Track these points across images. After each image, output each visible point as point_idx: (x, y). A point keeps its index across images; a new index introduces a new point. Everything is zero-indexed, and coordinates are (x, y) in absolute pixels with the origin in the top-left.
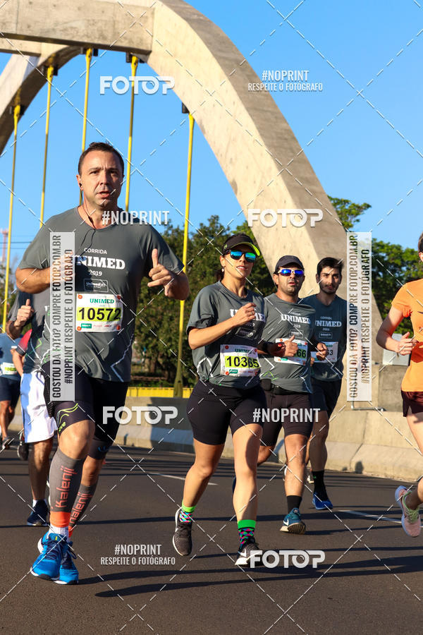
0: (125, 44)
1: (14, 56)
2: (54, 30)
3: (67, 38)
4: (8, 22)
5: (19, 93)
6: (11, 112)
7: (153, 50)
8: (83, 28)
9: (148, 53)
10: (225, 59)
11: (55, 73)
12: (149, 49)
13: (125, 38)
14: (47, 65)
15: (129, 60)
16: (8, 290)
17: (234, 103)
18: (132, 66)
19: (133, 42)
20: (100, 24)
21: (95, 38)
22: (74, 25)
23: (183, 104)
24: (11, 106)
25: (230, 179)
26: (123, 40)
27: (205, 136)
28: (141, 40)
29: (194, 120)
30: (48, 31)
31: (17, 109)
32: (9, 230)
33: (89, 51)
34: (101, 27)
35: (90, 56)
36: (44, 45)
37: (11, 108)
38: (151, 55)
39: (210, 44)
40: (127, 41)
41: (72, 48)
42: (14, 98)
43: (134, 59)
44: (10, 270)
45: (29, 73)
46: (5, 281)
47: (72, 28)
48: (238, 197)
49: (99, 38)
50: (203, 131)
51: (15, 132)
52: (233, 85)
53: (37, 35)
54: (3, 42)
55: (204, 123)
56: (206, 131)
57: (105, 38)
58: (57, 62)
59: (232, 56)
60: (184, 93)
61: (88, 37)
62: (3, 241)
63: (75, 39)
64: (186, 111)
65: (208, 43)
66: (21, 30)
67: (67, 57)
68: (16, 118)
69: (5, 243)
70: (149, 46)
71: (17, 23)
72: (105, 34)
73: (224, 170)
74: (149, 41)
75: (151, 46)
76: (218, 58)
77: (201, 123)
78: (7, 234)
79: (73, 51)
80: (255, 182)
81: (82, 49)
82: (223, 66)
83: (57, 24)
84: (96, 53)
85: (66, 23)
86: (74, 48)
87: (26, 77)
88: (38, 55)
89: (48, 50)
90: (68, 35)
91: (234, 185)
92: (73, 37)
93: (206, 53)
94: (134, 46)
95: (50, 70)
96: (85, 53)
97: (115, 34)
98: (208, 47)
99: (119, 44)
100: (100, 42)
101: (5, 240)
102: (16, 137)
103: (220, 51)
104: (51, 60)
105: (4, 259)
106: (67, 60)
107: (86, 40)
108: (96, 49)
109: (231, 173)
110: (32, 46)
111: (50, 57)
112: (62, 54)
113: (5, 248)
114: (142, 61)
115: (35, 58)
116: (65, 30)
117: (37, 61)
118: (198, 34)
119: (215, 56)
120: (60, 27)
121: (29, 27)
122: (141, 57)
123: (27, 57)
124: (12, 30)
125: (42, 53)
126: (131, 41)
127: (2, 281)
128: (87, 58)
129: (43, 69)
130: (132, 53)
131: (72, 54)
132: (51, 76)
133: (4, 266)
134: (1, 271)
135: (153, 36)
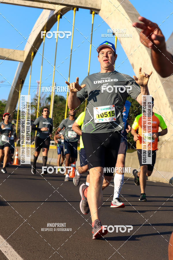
0: (90, 6)
1: (44, 10)
3: (66, 3)
5: (46, 25)
7: (101, 9)
9: (99, 10)
10: (131, 13)
11: (61, 17)
12: (100, 9)
13: (90, 4)
14: (58, 14)
15: (91, 13)
16: (39, 106)
17: (134, 32)
18: (92, 15)
21: (78, 3)
24: (42, 30)
25: (131, 62)
26: (89, 5)
27: (122, 45)
28: (96, 5)
29: (117, 38)
30: (58, 0)
32: (40, 81)
33: (75, 9)
35: (75, 11)
36: (57, 6)
38: (100, 11)
39: (125, 7)
40: (91, 5)
41: (68, 7)
42: (44, 28)
43: (93, 12)
44: (40, 97)
45: (50, 17)
46: (38, 102)
48: (134, 70)
49: (79, 4)
50: (121, 43)
53: (54, 1)
54: (40, 4)
57: (81, 4)
58: (62, 12)
59: (133, 12)
61: (75, 3)
63: (70, 4)
65: (124, 7)
67: (66, 11)
70: (100, 7)
72: (82, 2)
73: (129, 59)
74: (99, 6)
75: (100, 8)
76: (128, 13)
77: (120, 40)
78: (39, 83)
79: (68, 9)
80: (141, 64)
81: (72, 8)
82: (130, 16)
84: (77, 10)
86: (69, 7)
87: (49, 19)
88: (54, 10)
89: (58, 8)
90: (67, 2)
91: (133, 65)
92: (69, 3)
93: (123, 11)
94: (94, 7)
95: (59, 16)
96: (73, 9)
97: (86, 2)
98: (124, 8)
99: (87, 6)
100: (80, 5)
101: (38, 85)
102: (44, 43)
103: (129, 10)
105: (38, 93)
106: (66, 12)
107: (74, 4)
108: (78, 8)
109: (132, 60)
110: (51, 6)
111: (59, 11)
112: (64, 10)
113: (38, 88)
114: (96, 14)
115: (52, 11)
117: (53, 13)
119: (126, 12)
122: (96, 12)
123: (49, 11)
125: (56, 9)
126: (92, 5)
127: (37, 102)
128: (74, 12)
129: (56, 16)
130: (92, 10)
131: (68, 10)
132: (59, 19)
133: (38, 96)
134: (36, 98)
135: (101, 3)
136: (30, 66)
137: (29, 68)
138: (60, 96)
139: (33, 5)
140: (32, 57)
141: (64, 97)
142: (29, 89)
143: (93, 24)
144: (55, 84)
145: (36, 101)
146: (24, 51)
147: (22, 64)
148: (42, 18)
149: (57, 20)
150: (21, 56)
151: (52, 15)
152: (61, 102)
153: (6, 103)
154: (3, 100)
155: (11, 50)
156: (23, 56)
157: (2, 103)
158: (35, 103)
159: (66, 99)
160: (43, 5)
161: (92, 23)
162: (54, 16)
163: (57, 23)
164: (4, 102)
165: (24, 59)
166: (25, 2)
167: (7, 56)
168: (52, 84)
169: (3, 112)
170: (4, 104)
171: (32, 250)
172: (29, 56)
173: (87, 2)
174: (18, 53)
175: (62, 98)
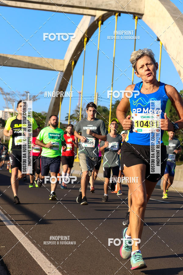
0: (132, 11)
1: (84, 16)
2: (102, 5)
4: (82, 2)
5: (86, 32)
6: (83, 41)
7: (145, 14)
8: (114, 4)
9: (142, 15)
10: (176, 17)
11: (102, 24)
12: (143, 13)
13: (133, 8)
14: (98, 20)
15: (134, 18)
16: (81, 117)
17: (180, 37)
18: (136, 20)
19: (136, 10)
20: (122, 2)
21: (120, 8)
22: (110, 3)
23: (157, 37)
24: (83, 38)
25: (178, 69)
26: (131, 9)
28: (140, 9)
29: (162, 44)
30: (99, 6)
31: (86, 39)
32: (81, 91)
33: (117, 14)
34: (122, 4)
36: (97, 11)
37: (83, 39)
38: (144, 16)
40: (133, 10)
41: (109, 13)
42: (84, 35)
43: (136, 17)
44: (82, 109)
45: (91, 23)
46: (80, 114)
47: (110, 4)
51: (85, 49)
52: (179, 28)
53: (95, 7)
54: (80, 10)
55: (167, 46)
56: (167, 49)
58: (103, 19)
60: (158, 32)
61: (116, 8)
62: (79, 96)
63: (111, 9)
64: (159, 40)
65: (169, 10)
66: (88, 5)
67: (107, 16)
68: (85, 43)
69: (80, 97)
70: (143, 12)
71: (86, 2)
73: (175, 66)
74: (143, 10)
75: (144, 12)
76: (173, 17)
77: (165, 46)
78: (80, 93)
81: (114, 13)
82: (175, 20)
83: (103, 2)
84: (120, 15)
85: (107, 2)
86: (111, 13)
87: (90, 25)
88: (95, 16)
89: (99, 14)
90: (108, 7)
91: (179, 72)
92: (110, 8)
93: (168, 15)
94: (137, 12)
95: (100, 22)
96: (115, 15)
97: (128, 6)
98: (169, 12)
99: (130, 11)
100: (122, 10)
101: (80, 96)
102: (85, 51)
103: (174, 14)
104: (100, 18)
105: (79, 104)
106: (107, 18)
107: (115, 9)
108: (120, 13)
109: (178, 67)
110: (92, 12)
111: (100, 17)
112: (105, 15)
113: (80, 99)
114: (140, 18)
115: (93, 17)
116: (107, 5)
117: (94, 19)
118: (164, 6)
120: (104, 4)
121: (91, 3)
122: (139, 16)
123: (90, 17)
124: (84, 5)
125: (97, 15)
126: (135, 10)
127: (78, 114)
128: (116, 17)
129: (97, 22)
130: (135, 15)
131: (109, 15)
132: (100, 25)
133: (79, 107)
134: (78, 109)
135: (144, 7)
136: (70, 76)
137: (70, 78)
138: (102, 107)
139: (72, 12)
140: (72, 67)
141: (107, 108)
142: (70, 100)
143: (136, 30)
144: (98, 94)
145: (77, 112)
146: (64, 60)
147: (63, 73)
148: (82, 25)
149: (98, 27)
150: (61, 65)
151: (92, 21)
152: (104, 113)
153: (46, 115)
154: (43, 112)
155: (51, 60)
156: (64, 65)
157: (42, 116)
158: (77, 115)
159: (109, 110)
160: (83, 11)
161: (136, 28)
162: (95, 22)
163: (99, 30)
164: (44, 114)
165: (64, 68)
166: (64, 9)
167: (46, 66)
168: (94, 95)
169: (43, 125)
170: (45, 116)
171: (77, 270)
172: (69, 65)
173: (130, 6)
174: (57, 62)
175: (105, 108)
